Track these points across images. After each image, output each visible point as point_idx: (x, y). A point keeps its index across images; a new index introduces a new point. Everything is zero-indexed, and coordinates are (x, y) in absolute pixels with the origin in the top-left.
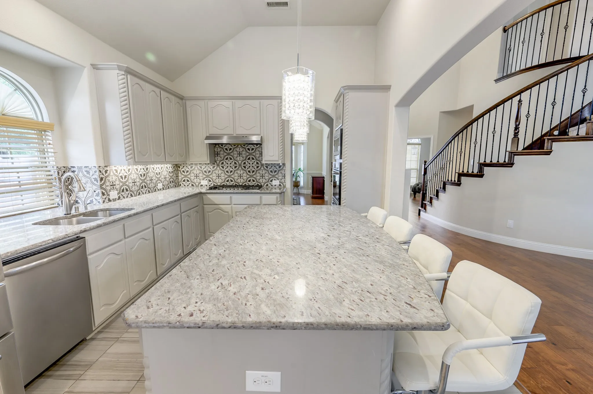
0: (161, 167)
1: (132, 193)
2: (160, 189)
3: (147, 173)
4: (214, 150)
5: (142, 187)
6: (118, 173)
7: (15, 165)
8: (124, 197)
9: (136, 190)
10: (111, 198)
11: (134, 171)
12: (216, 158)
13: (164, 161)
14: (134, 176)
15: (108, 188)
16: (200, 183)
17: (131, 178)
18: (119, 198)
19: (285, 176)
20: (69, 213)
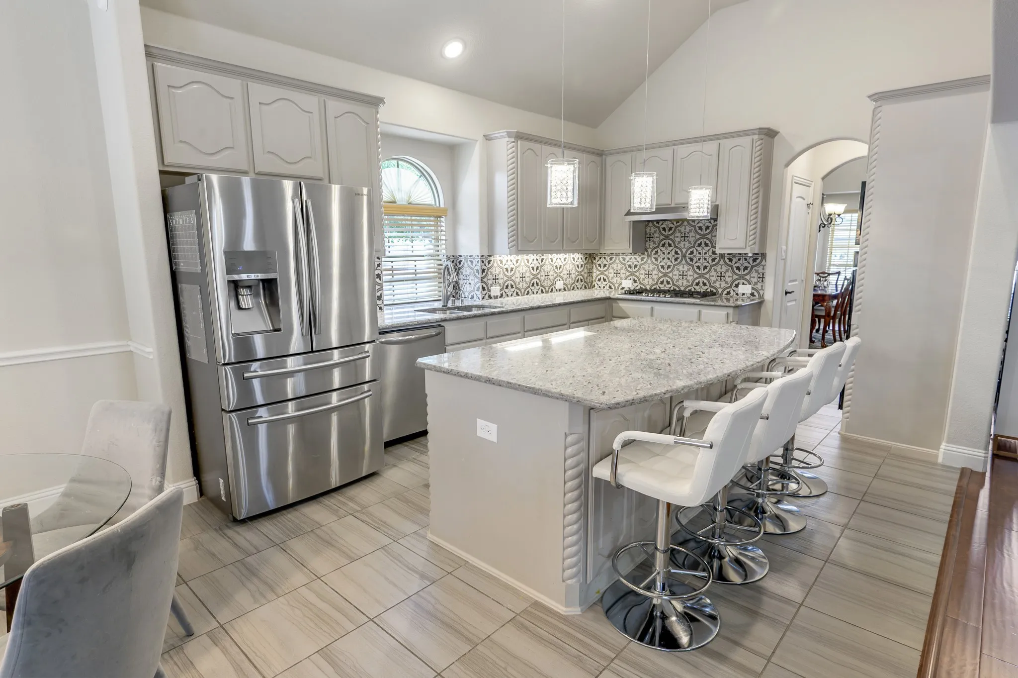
0: (563, 258)
1: (518, 291)
2: (560, 290)
3: (542, 266)
4: (646, 231)
5: (533, 285)
6: (504, 264)
7: (415, 253)
8: (507, 296)
9: (524, 287)
10: (492, 295)
11: (524, 262)
12: (647, 244)
13: (561, 249)
14: (523, 269)
15: (490, 282)
16: (621, 284)
17: (519, 271)
18: (502, 296)
19: (763, 278)
20: (446, 305)
